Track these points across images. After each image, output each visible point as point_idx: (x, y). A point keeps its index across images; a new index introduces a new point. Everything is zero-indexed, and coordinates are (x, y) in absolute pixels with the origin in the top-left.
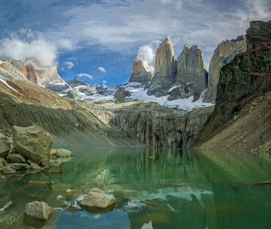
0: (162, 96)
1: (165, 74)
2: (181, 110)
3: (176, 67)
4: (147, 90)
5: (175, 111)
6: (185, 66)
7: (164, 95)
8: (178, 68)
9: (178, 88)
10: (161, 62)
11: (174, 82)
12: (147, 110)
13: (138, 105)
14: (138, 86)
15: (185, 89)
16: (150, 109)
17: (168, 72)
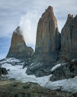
0: (43, 76)
1: (47, 50)
2: (65, 92)
3: (60, 42)
4: (26, 69)
5: (58, 94)
6: (70, 40)
7: (46, 74)
8: (62, 43)
9: (62, 67)
10: (43, 35)
11: (58, 59)
12: (26, 91)
13: (15, 86)
14: (16, 64)
15: (70, 67)
16: (29, 91)
17: (51, 48)
